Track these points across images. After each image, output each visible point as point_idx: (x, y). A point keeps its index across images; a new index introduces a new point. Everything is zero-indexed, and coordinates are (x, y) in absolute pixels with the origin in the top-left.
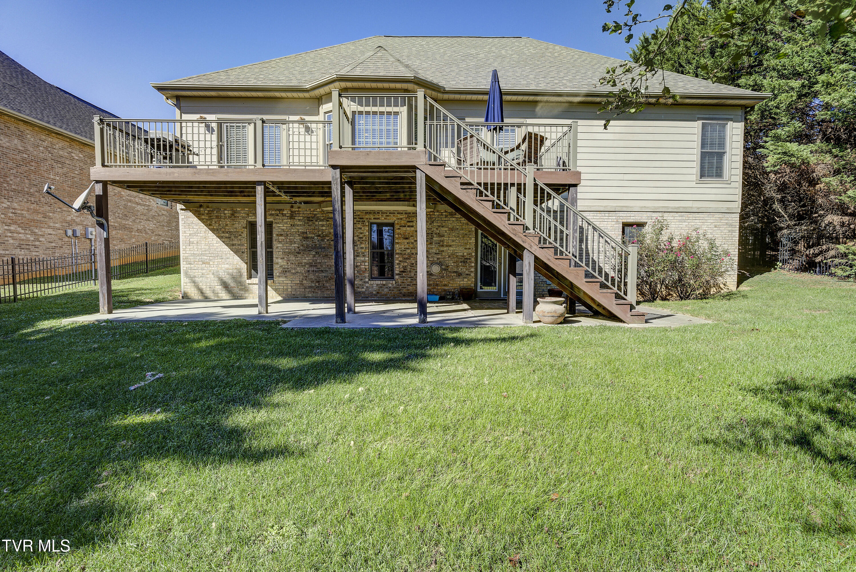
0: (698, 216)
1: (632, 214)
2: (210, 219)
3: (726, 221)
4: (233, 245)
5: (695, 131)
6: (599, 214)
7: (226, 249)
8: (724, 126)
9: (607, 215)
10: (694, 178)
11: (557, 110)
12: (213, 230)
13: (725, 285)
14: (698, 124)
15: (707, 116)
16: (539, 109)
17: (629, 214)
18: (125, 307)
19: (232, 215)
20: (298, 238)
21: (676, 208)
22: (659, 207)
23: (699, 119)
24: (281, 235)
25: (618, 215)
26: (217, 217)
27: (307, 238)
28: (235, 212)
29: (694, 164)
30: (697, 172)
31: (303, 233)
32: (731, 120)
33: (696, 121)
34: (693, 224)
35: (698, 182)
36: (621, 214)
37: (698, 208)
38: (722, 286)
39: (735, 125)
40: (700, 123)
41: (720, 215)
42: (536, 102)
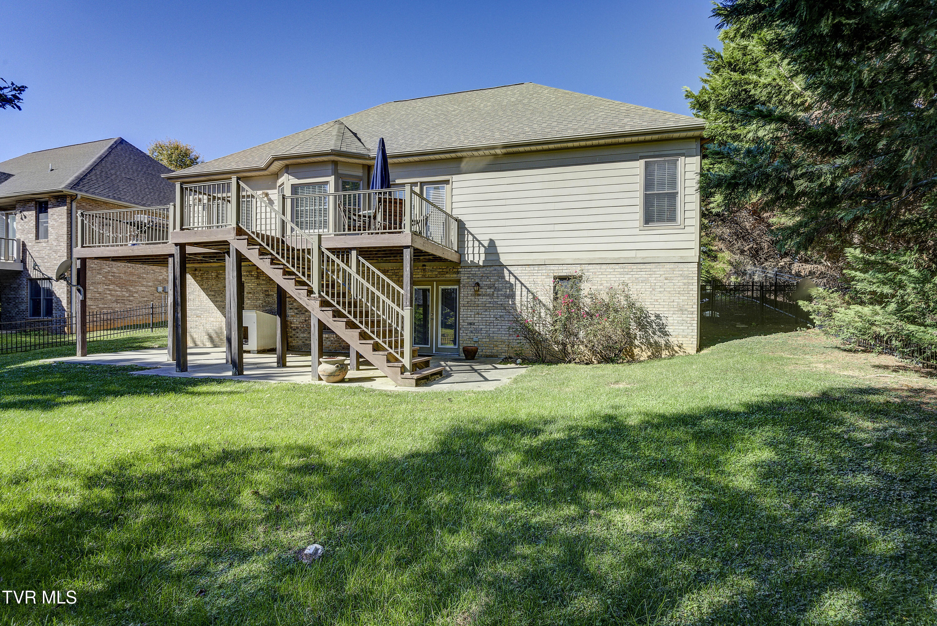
0: (644, 267)
1: (565, 267)
2: (202, 280)
3: (681, 272)
4: (217, 301)
5: (637, 171)
6: (527, 268)
7: (212, 305)
8: (675, 163)
9: (536, 269)
10: (637, 224)
11: (483, 163)
12: (203, 289)
13: (680, 347)
14: (641, 163)
15: (652, 154)
16: (464, 165)
17: (561, 267)
18: (131, 351)
19: (217, 276)
20: (262, 296)
21: (615, 259)
22: (595, 259)
23: (641, 158)
24: (250, 293)
25: (549, 268)
26: (207, 278)
27: (269, 295)
28: (219, 274)
29: (637, 209)
30: (640, 217)
31: (266, 291)
32: (683, 155)
33: (638, 160)
34: (637, 276)
35: (642, 228)
36: (552, 267)
37: (643, 258)
38: (676, 348)
39: (688, 160)
40: (642, 162)
41: (672, 266)
42: (461, 158)
